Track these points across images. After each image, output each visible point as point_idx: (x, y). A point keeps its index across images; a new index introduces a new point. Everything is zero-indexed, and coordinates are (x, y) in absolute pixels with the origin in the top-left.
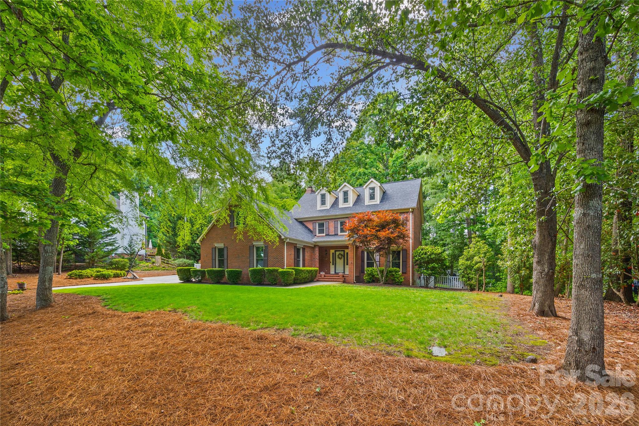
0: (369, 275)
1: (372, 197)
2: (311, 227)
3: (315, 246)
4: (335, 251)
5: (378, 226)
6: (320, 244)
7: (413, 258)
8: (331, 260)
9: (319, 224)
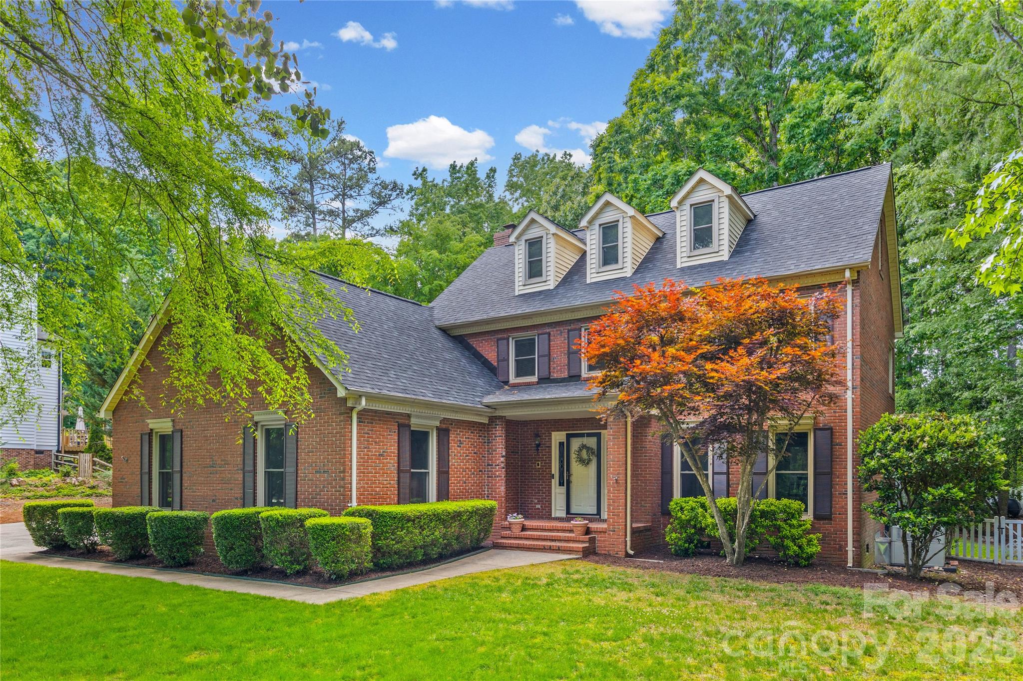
0: (684, 525)
1: (702, 237)
2: (491, 355)
3: (492, 419)
4: (569, 437)
5: (710, 340)
6: (509, 414)
7: (859, 460)
8: (555, 469)
9: (518, 344)
